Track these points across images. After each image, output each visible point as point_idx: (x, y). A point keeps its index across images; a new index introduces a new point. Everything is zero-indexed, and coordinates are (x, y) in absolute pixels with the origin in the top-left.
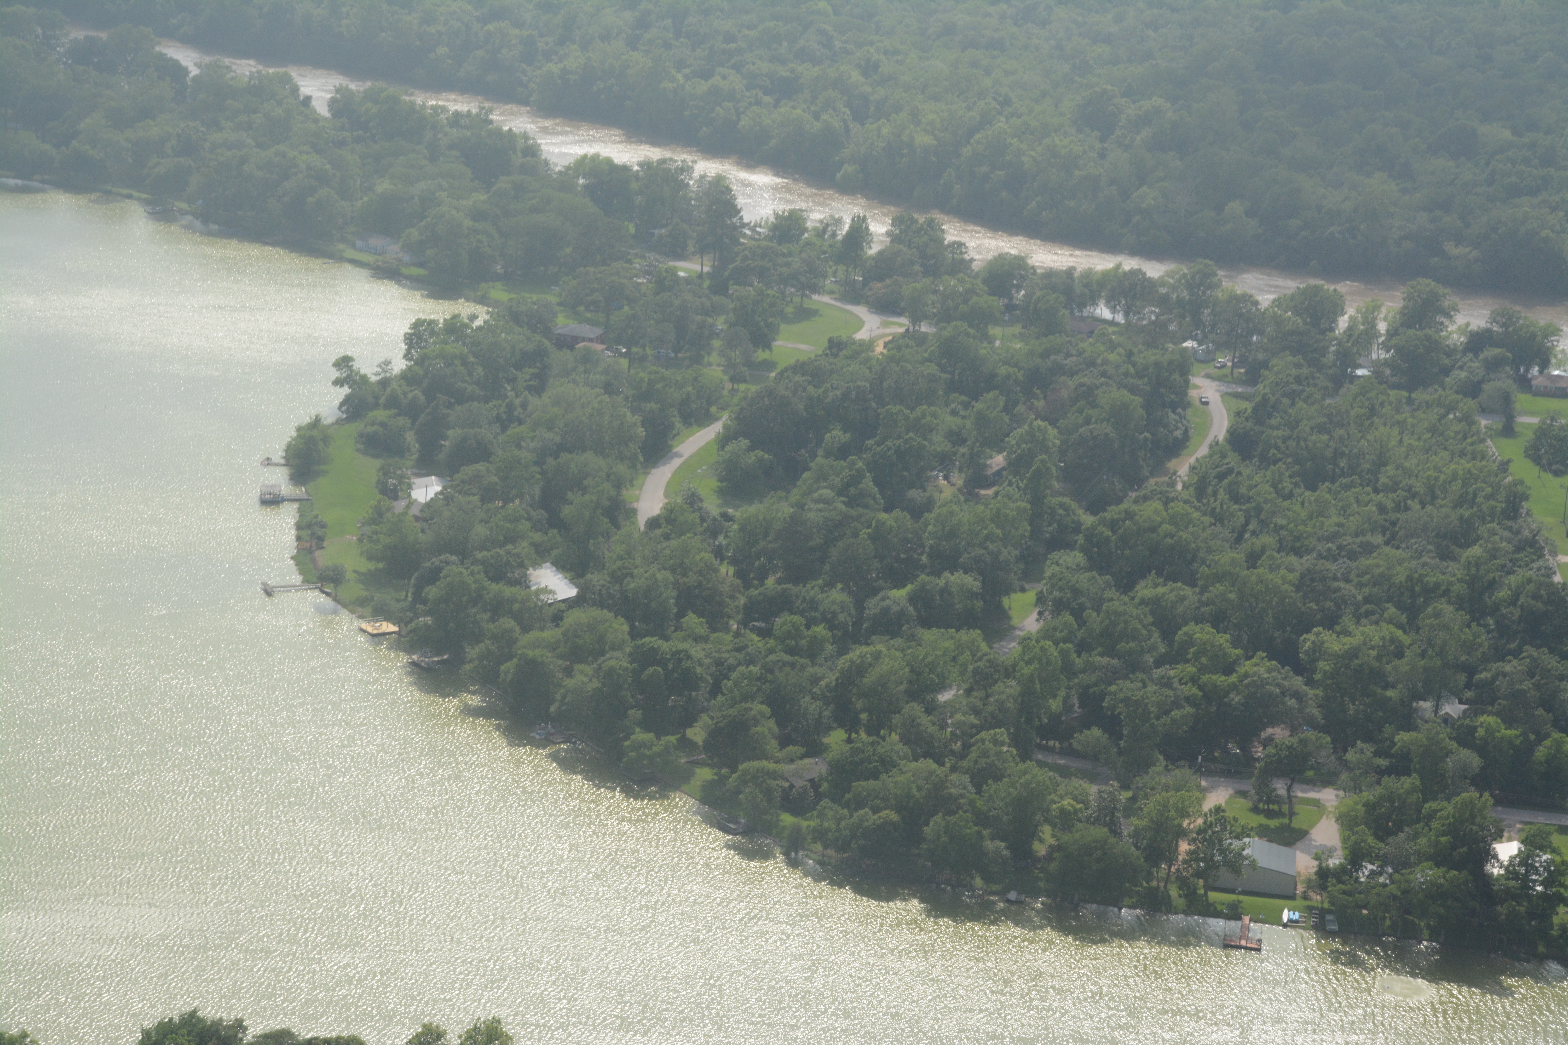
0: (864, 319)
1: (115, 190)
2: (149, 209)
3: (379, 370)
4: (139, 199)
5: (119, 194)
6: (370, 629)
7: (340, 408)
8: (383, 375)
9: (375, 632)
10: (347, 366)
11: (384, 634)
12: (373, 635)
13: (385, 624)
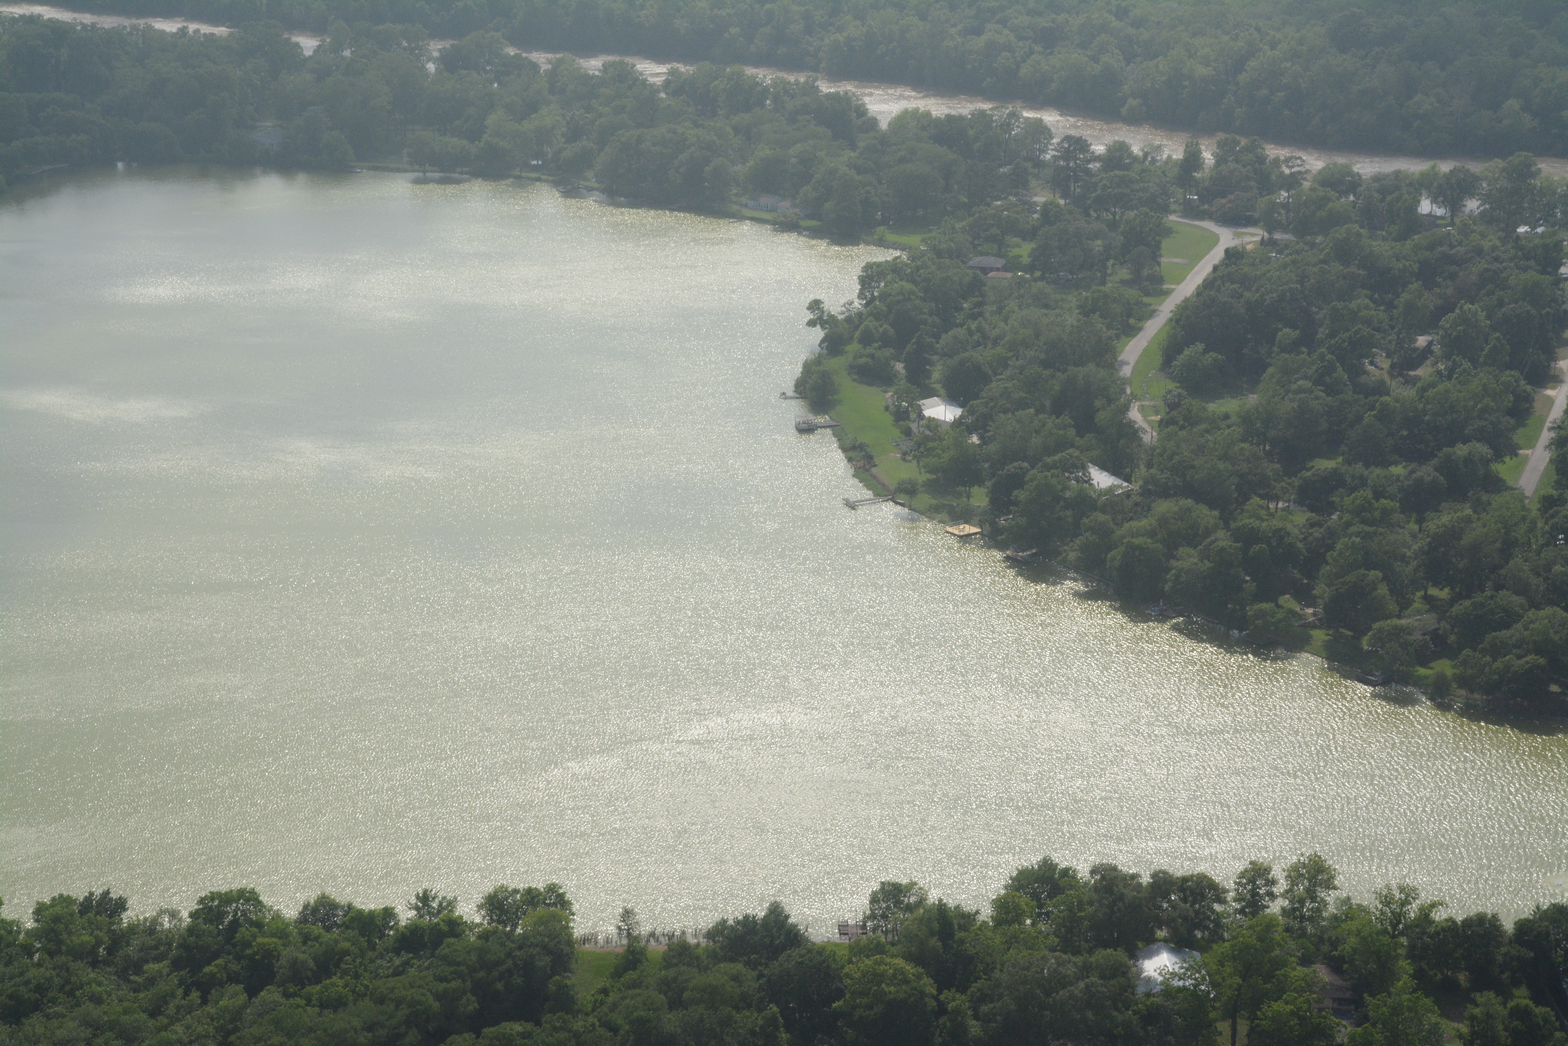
0: (1217, 232)
1: (523, 174)
2: (561, 188)
3: (843, 309)
4: (547, 181)
5: (529, 178)
6: (956, 532)
7: (820, 345)
8: (846, 314)
9: (962, 534)
10: (819, 309)
11: (969, 535)
12: (961, 537)
13: (967, 526)
